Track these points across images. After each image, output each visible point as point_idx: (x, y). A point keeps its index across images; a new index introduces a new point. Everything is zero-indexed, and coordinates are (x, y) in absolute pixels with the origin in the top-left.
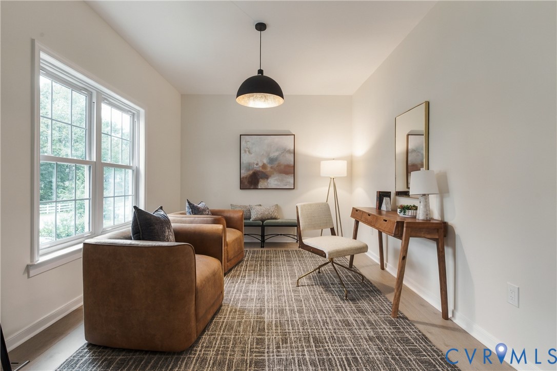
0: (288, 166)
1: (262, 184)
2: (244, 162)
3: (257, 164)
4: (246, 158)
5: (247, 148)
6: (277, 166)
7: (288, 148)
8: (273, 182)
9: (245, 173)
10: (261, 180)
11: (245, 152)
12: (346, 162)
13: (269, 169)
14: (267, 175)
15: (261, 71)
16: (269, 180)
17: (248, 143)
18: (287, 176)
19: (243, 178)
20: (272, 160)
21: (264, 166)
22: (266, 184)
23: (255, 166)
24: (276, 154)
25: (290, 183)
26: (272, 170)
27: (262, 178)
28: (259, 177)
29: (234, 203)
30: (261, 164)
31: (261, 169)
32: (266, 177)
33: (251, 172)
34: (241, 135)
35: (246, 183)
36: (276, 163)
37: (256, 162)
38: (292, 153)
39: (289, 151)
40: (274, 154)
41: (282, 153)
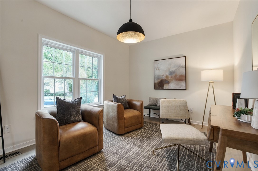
0: (182, 76)
1: (166, 86)
2: (156, 75)
3: (163, 76)
4: (157, 73)
5: (157, 67)
6: (175, 76)
7: (182, 65)
8: (172, 85)
9: (157, 81)
10: (165, 84)
11: (157, 69)
12: (223, 70)
13: (170, 78)
14: (168, 82)
15: (131, 20)
16: (170, 84)
17: (158, 64)
18: (181, 82)
19: (156, 83)
20: (171, 73)
21: (167, 77)
22: (168, 86)
23: (162, 77)
24: (174, 69)
25: (183, 86)
26: (171, 79)
27: (166, 83)
28: (164, 83)
29: (151, 97)
30: (165, 76)
31: (165, 78)
32: (168, 83)
33: (160, 80)
34: (154, 61)
35: (157, 86)
36: (174, 75)
37: (162, 74)
38: (184, 68)
39: (182, 67)
40: (172, 69)
41: (178, 68)
